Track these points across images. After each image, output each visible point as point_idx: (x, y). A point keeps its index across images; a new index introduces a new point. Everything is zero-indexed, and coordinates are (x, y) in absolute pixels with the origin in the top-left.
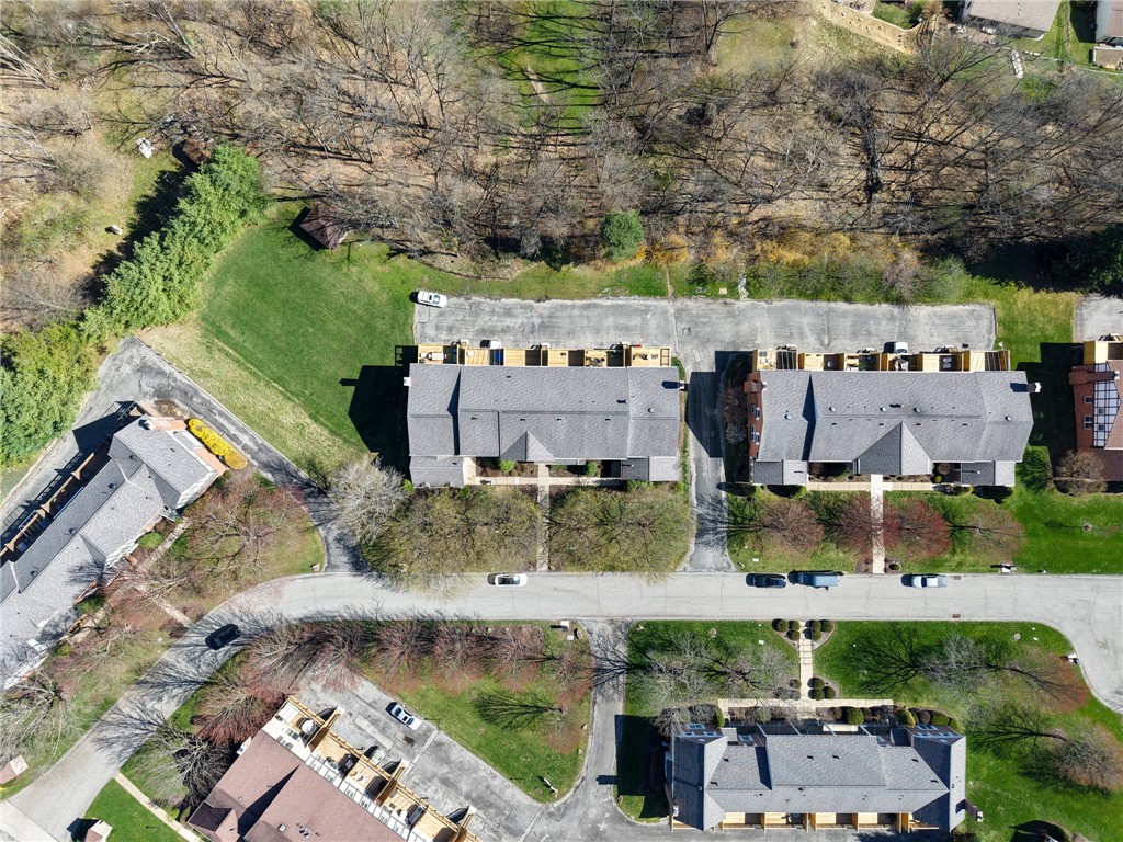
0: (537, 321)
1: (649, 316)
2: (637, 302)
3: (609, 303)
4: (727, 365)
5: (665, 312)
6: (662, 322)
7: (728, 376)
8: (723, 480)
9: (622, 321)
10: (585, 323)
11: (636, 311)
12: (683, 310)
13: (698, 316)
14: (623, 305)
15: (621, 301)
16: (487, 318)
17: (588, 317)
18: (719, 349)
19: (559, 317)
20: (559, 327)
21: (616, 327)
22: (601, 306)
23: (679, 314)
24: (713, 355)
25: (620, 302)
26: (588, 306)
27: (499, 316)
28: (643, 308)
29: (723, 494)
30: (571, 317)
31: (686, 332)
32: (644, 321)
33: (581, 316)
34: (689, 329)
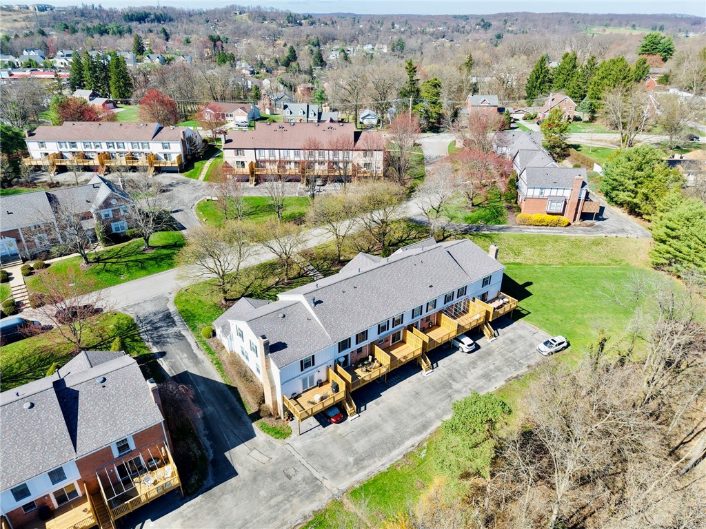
0: (456, 386)
1: (351, 460)
2: (378, 465)
3: (408, 443)
4: (210, 469)
5: (335, 476)
6: (329, 464)
7: (203, 457)
8: (161, 361)
9: (376, 436)
10: (413, 411)
11: (370, 455)
12: (313, 493)
13: (288, 499)
14: (390, 451)
15: (396, 454)
16: (497, 363)
17: (415, 417)
18: (233, 481)
19: (441, 400)
20: (432, 393)
21: (377, 426)
22: (412, 435)
23: (315, 486)
24: (238, 468)
25: (396, 452)
26: (425, 427)
27: (491, 371)
28: (365, 463)
29: (155, 350)
30: (431, 408)
31: (291, 472)
32: (350, 450)
33: (422, 414)
34: (289, 477)
